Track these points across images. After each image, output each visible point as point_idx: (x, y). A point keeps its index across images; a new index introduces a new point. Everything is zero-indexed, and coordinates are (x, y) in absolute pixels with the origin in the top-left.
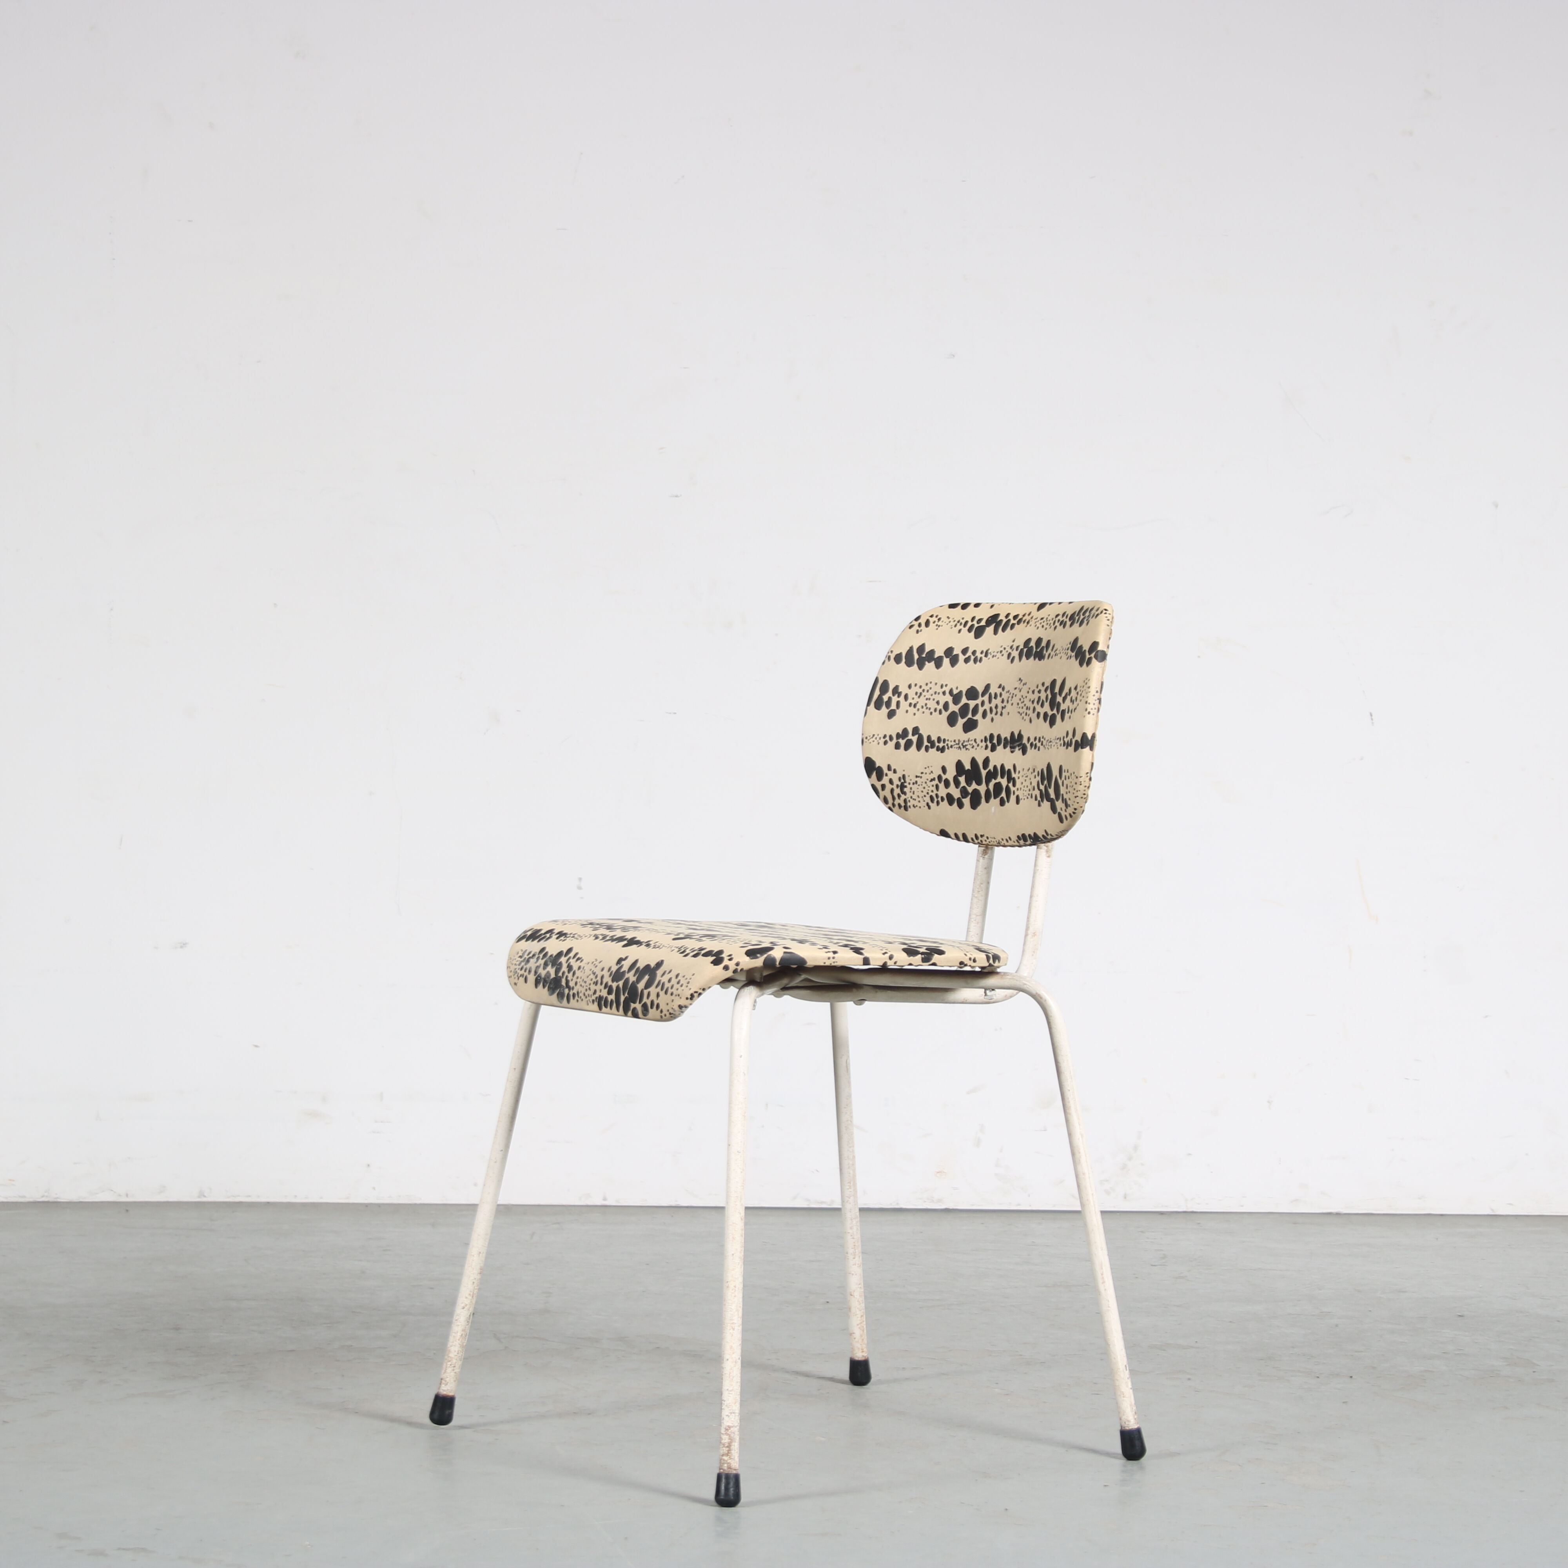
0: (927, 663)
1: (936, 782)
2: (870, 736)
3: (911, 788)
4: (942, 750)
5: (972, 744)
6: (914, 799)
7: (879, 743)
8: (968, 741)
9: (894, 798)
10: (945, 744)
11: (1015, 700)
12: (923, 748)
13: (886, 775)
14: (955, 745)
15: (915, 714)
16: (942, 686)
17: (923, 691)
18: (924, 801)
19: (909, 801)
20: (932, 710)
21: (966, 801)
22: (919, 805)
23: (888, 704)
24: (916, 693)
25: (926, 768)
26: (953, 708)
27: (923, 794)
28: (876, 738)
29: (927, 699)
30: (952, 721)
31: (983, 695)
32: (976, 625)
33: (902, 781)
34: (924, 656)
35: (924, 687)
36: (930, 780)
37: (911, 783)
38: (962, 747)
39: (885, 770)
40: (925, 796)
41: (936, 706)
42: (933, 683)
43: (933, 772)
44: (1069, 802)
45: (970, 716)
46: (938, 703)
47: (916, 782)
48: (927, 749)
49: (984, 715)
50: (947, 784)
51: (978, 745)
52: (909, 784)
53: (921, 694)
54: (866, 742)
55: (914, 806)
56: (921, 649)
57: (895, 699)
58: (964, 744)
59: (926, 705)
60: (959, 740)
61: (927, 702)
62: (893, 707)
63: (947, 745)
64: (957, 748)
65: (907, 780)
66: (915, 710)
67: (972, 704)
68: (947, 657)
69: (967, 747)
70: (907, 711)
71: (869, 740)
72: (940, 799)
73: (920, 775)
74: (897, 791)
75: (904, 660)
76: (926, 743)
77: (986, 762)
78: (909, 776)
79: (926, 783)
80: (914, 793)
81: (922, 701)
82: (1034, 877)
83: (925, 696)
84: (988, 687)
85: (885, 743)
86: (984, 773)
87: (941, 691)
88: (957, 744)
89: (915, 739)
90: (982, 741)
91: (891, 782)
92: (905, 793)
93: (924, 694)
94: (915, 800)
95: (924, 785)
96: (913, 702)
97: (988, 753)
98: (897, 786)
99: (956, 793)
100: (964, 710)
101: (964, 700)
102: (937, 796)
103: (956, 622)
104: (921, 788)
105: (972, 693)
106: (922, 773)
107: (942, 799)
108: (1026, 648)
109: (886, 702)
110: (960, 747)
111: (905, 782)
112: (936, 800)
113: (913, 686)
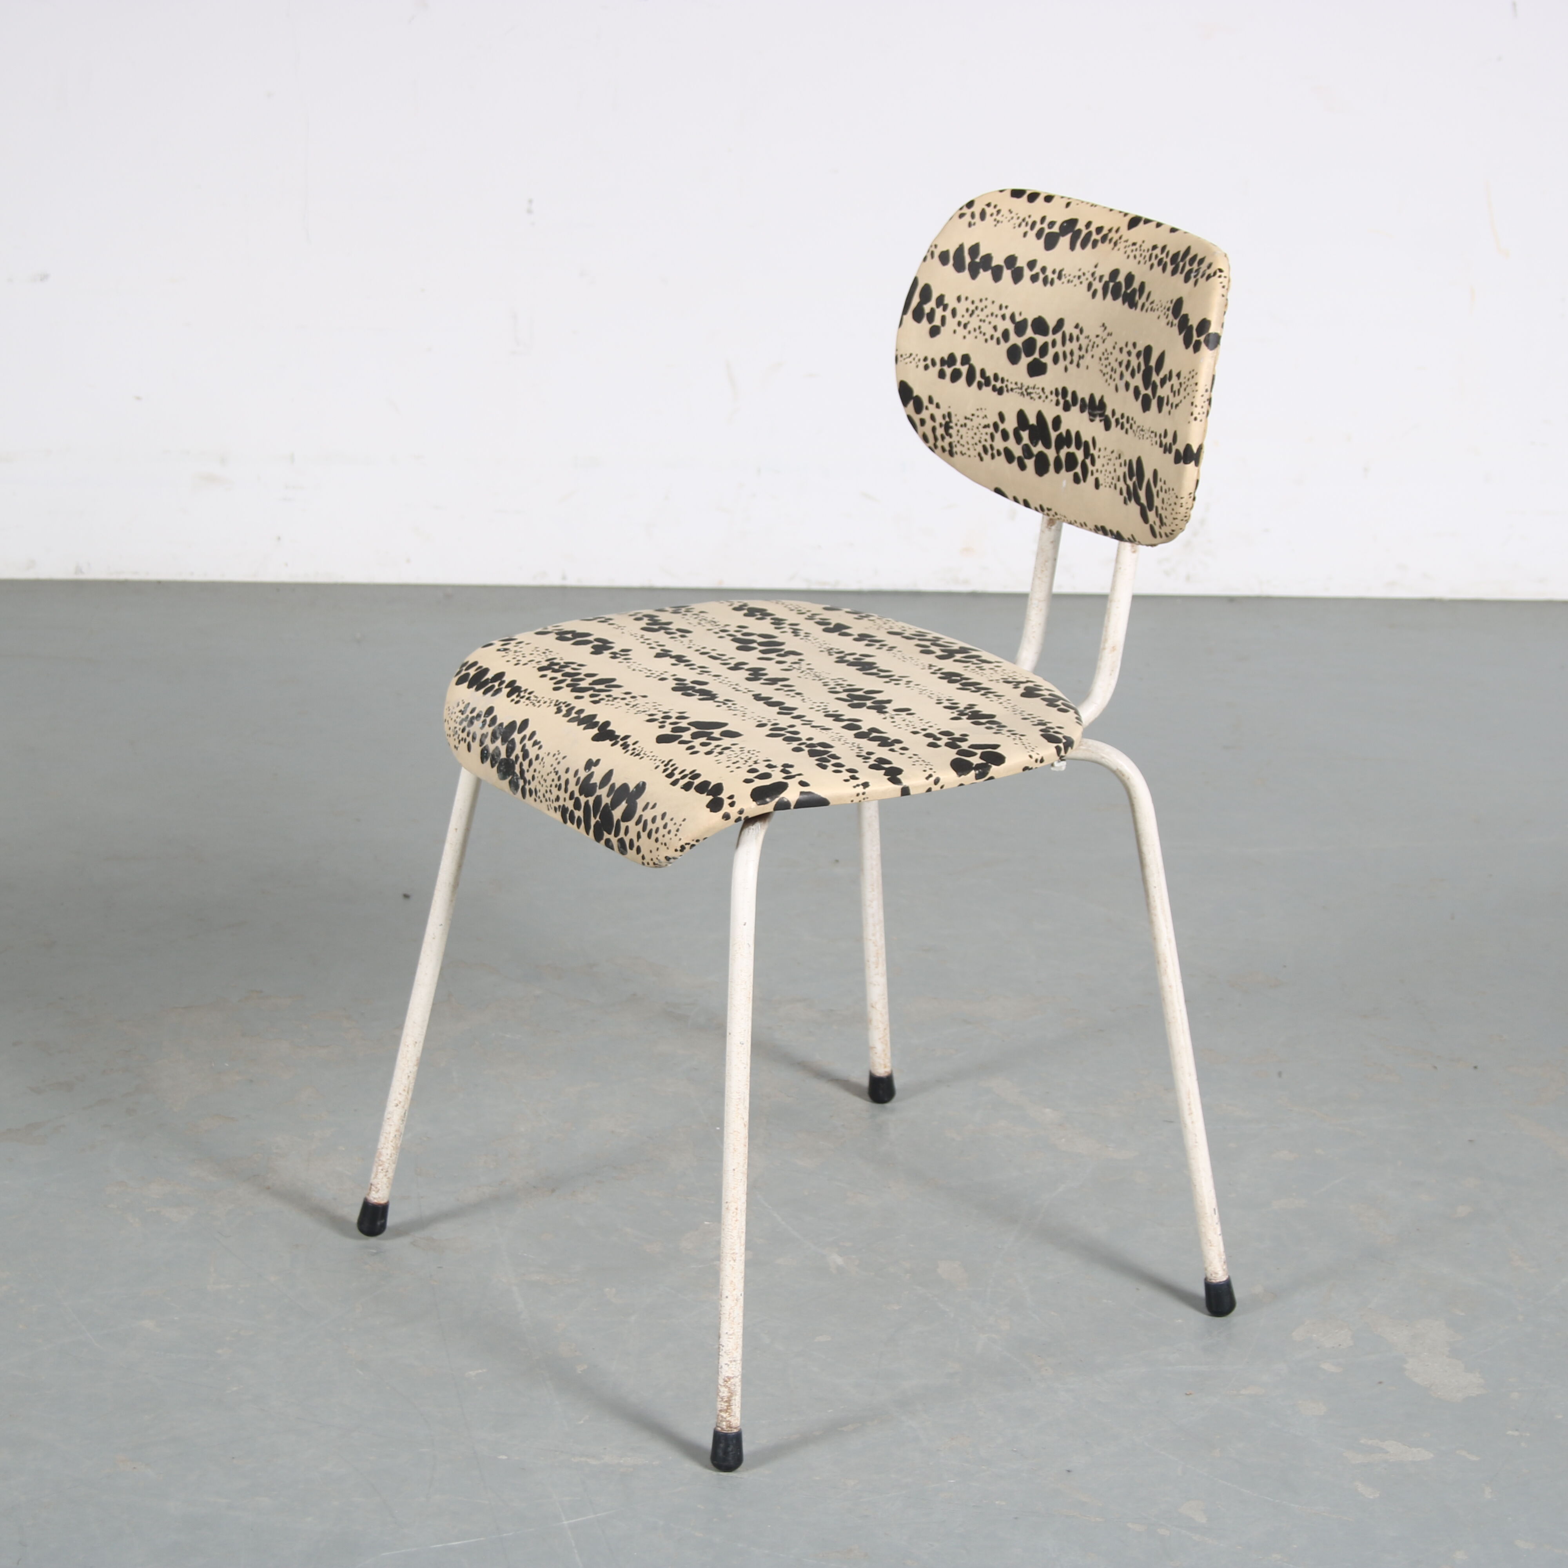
0: (981, 271)
1: (991, 430)
2: (906, 355)
3: (958, 431)
4: (1000, 391)
5: (1039, 394)
6: (961, 445)
7: (917, 366)
8: (1034, 388)
9: (936, 439)
10: (1004, 385)
11: (1097, 352)
12: (975, 384)
13: (927, 408)
14: (1016, 388)
15: (964, 337)
16: (1001, 307)
17: (977, 308)
18: (975, 450)
19: (956, 446)
20: (988, 336)
21: (1030, 463)
22: (968, 453)
23: (931, 317)
24: (967, 310)
25: (978, 410)
26: (1015, 340)
27: (973, 441)
28: (914, 359)
29: (981, 320)
30: (1013, 355)
31: (1055, 331)
32: (1047, 231)
33: (947, 419)
34: (978, 260)
35: (977, 303)
36: (983, 425)
37: (959, 424)
38: (1025, 393)
39: (926, 402)
40: (976, 444)
41: (992, 332)
42: (990, 301)
43: (988, 416)
44: (1165, 520)
45: (1036, 355)
46: (995, 328)
47: (965, 425)
48: (980, 386)
49: (1056, 359)
50: (1005, 436)
51: (1047, 397)
52: (956, 425)
53: (973, 312)
54: (901, 361)
55: (961, 453)
56: (974, 250)
57: (939, 312)
58: (1029, 391)
59: (980, 328)
60: (1022, 384)
61: (981, 324)
62: (937, 322)
63: (1006, 386)
64: (1019, 393)
65: (954, 419)
66: (965, 332)
67: (1040, 340)
68: (1008, 268)
69: (1032, 395)
70: (955, 332)
71: (904, 359)
72: (995, 452)
73: (971, 417)
74: (940, 431)
75: (951, 261)
76: (978, 378)
77: (1057, 422)
78: (956, 415)
79: (978, 428)
80: (962, 437)
81: (974, 322)
82: (1115, 576)
83: (978, 316)
84: (1060, 323)
85: (926, 367)
86: (1054, 435)
87: (1000, 313)
88: (1019, 388)
89: (964, 369)
90: (1051, 393)
91: (933, 418)
92: (950, 436)
93: (977, 313)
94: (963, 446)
95: (975, 430)
96: (964, 321)
97: (1059, 411)
98: (941, 425)
99: (1017, 451)
100: (1030, 346)
101: (1029, 333)
102: (992, 447)
103: (1020, 220)
104: (971, 433)
105: (1040, 325)
106: (973, 415)
107: (999, 453)
108: (1112, 282)
109: (928, 314)
110: (1022, 394)
111: (951, 421)
112: (990, 452)
113: (963, 299)
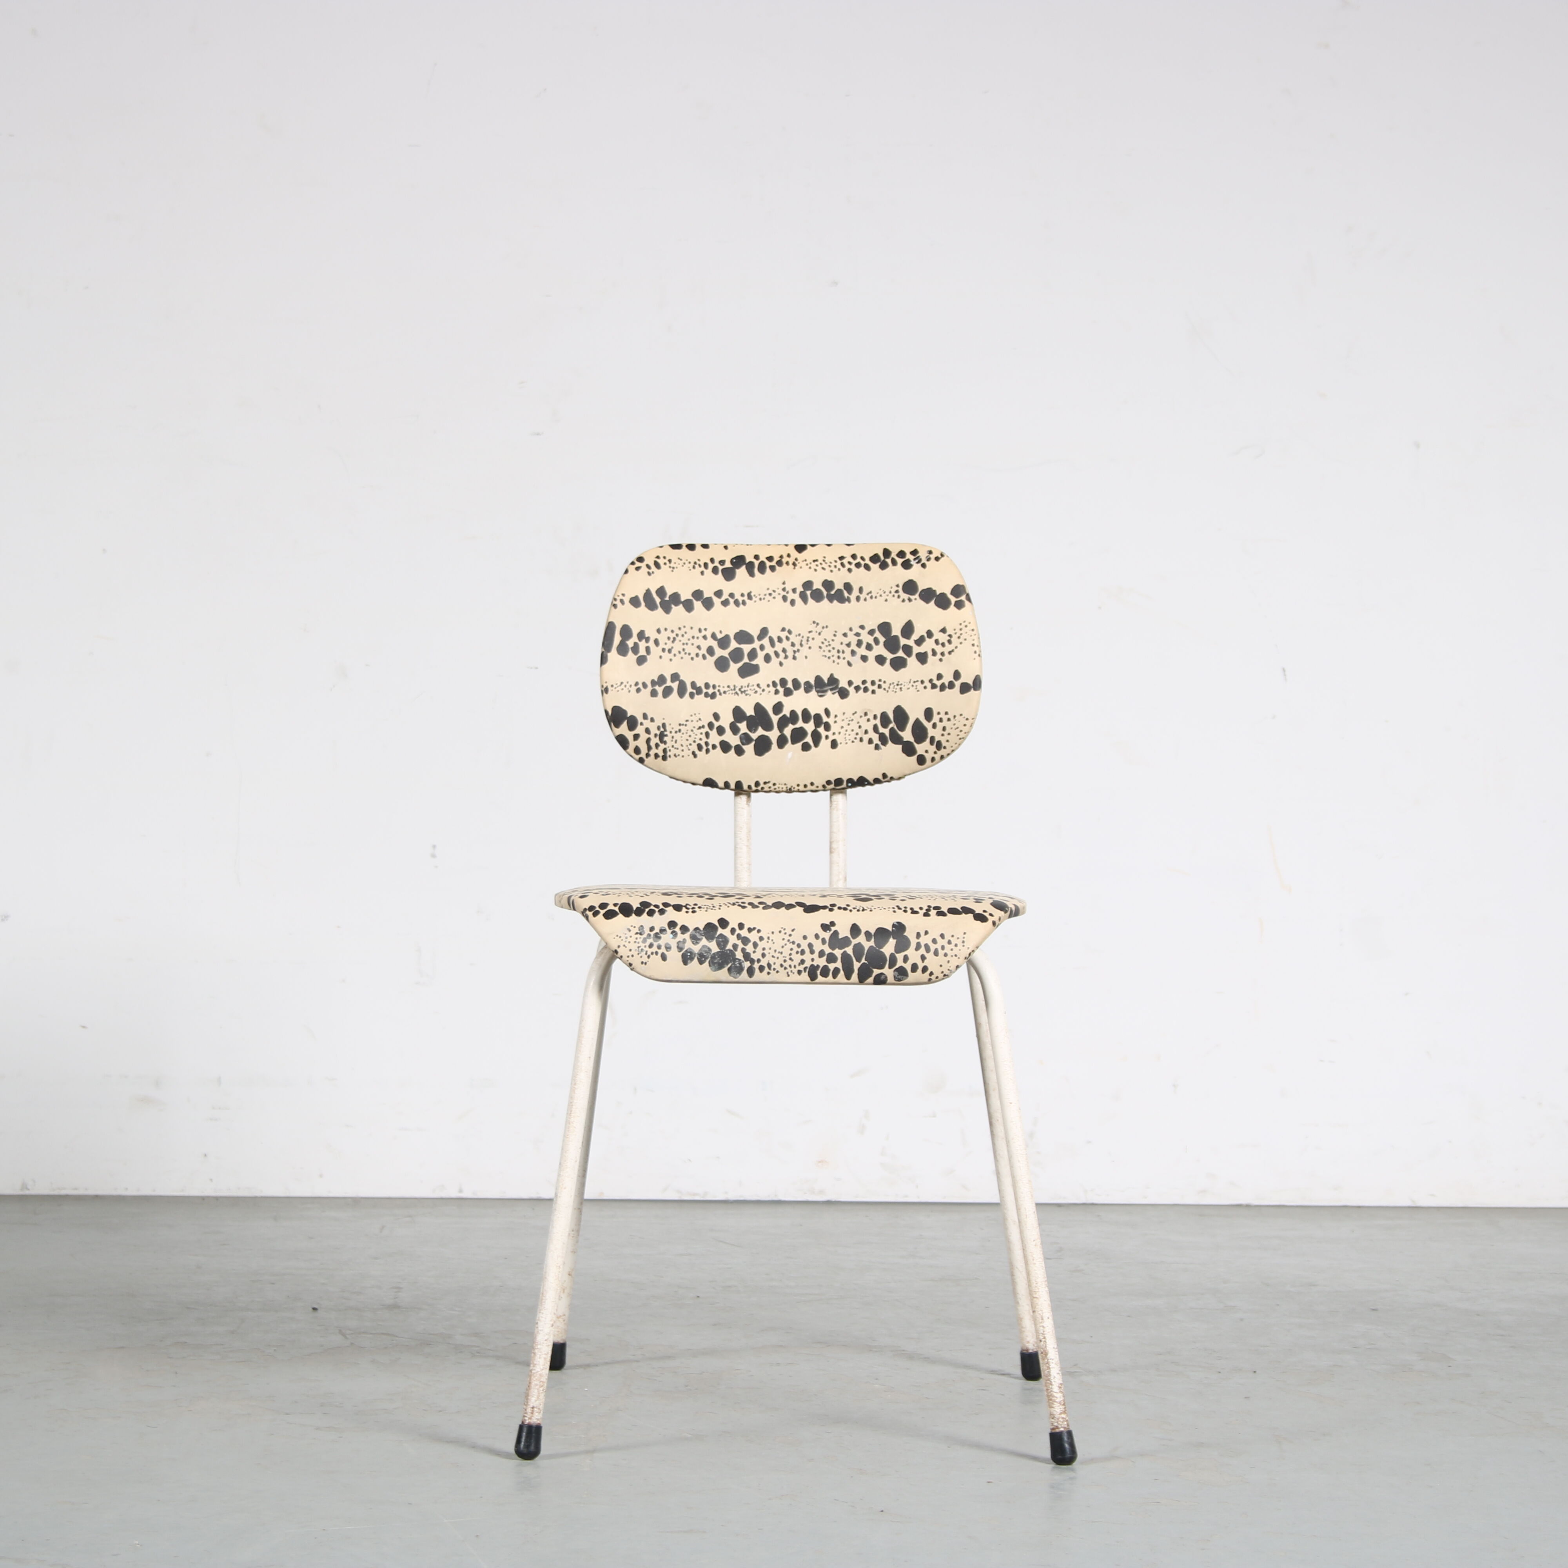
0: (673, 606)
1: (707, 729)
2: (617, 684)
3: (673, 737)
4: (713, 696)
5: (754, 689)
6: (675, 748)
7: (629, 691)
8: (748, 686)
9: (649, 748)
10: (716, 690)
11: (815, 644)
12: (687, 695)
13: (641, 724)
14: (729, 691)
15: (671, 660)
16: (700, 630)
17: (677, 635)
18: (689, 750)
19: (670, 750)
20: (693, 655)
21: (749, 749)
22: (682, 754)
23: (635, 649)
24: (669, 638)
25: (691, 716)
26: (719, 652)
27: (688, 743)
28: (625, 686)
29: (683, 644)
30: (722, 665)
31: (760, 638)
32: (721, 568)
33: (662, 729)
34: (667, 599)
35: (677, 631)
36: (697, 727)
37: (673, 731)
38: (739, 692)
39: (640, 719)
40: (690, 744)
41: (697, 651)
42: (688, 627)
43: (702, 719)
44: (942, 745)
45: (746, 660)
46: (699, 647)
47: (680, 731)
48: (692, 695)
49: (767, 658)
50: (721, 731)
51: (763, 690)
52: (671, 732)
53: (674, 639)
54: (612, 690)
55: (675, 755)
56: (661, 591)
57: (642, 645)
58: (742, 690)
59: (684, 650)
60: (734, 686)
61: (685, 647)
62: (642, 652)
63: (719, 691)
64: (732, 694)
65: (668, 728)
66: (671, 656)
67: (746, 648)
68: (697, 600)
69: (747, 692)
70: (661, 657)
71: (615, 688)
72: (710, 747)
73: (685, 723)
74: (654, 741)
75: (643, 604)
76: (689, 689)
77: (778, 708)
78: (670, 724)
79: (692, 731)
80: (676, 742)
81: (677, 647)
83: (680, 641)
84: (764, 632)
85: (638, 690)
86: (775, 719)
87: (701, 635)
88: (732, 690)
89: (675, 686)
90: (768, 686)
91: (647, 731)
92: (665, 743)
93: (678, 639)
94: (677, 749)
95: (690, 733)
96: (667, 648)
97: (780, 698)
98: (656, 735)
99: (734, 740)
100: (737, 655)
101: (734, 645)
102: (707, 744)
103: (692, 564)
104: (686, 736)
105: (743, 637)
106: (687, 721)
107: (714, 747)
108: (808, 590)
109: (632, 648)
110: (736, 693)
111: (665, 730)
112: (705, 748)
113: (662, 630)
